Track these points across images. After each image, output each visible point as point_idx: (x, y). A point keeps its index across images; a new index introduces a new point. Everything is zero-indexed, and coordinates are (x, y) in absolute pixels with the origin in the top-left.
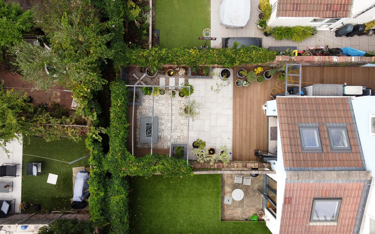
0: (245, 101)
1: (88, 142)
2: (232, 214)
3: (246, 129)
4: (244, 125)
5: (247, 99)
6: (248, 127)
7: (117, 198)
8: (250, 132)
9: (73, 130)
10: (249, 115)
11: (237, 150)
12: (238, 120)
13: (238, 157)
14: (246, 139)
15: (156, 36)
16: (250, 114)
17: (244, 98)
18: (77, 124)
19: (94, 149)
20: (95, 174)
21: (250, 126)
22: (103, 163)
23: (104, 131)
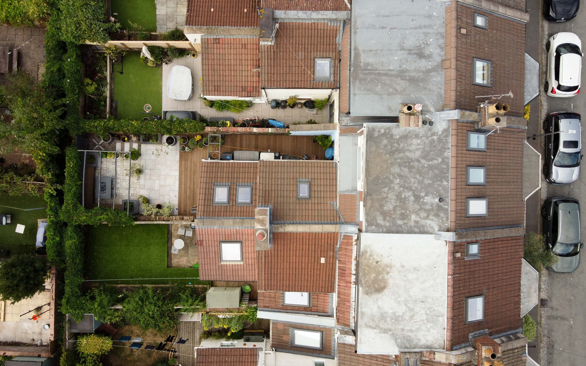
0: (189, 164)
1: (46, 196)
2: (178, 262)
3: (190, 188)
4: (188, 184)
5: (191, 162)
6: (192, 186)
7: (70, 242)
8: (194, 191)
9: (33, 186)
10: (192, 176)
11: (182, 207)
12: (183, 180)
13: (182, 212)
14: (190, 197)
15: (114, 106)
16: (194, 176)
17: (189, 162)
18: (37, 181)
19: (50, 201)
20: (52, 222)
21: (194, 185)
22: (60, 213)
23: (59, 187)
